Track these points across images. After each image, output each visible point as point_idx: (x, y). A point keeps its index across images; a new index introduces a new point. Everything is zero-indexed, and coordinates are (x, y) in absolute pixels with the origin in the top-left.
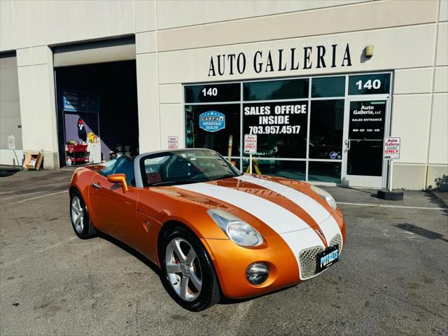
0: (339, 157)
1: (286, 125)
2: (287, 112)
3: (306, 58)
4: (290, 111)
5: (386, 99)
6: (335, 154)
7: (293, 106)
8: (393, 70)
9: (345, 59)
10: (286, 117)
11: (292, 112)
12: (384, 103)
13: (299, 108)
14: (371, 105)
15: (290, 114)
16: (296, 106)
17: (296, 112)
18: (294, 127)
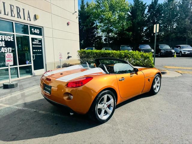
0: (30, 63)
1: (4, 47)
2: (3, 40)
3: (12, 11)
4: (5, 39)
5: (41, 38)
6: (28, 62)
7: (6, 36)
8: (43, 27)
9: (28, 17)
10: (3, 42)
11: (6, 40)
12: (41, 39)
13: (10, 38)
14: (38, 40)
15: (5, 41)
16: (8, 36)
17: (8, 40)
18: (8, 49)
